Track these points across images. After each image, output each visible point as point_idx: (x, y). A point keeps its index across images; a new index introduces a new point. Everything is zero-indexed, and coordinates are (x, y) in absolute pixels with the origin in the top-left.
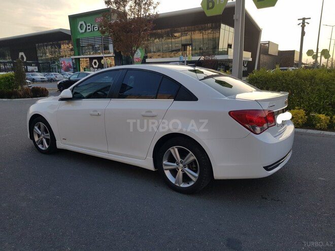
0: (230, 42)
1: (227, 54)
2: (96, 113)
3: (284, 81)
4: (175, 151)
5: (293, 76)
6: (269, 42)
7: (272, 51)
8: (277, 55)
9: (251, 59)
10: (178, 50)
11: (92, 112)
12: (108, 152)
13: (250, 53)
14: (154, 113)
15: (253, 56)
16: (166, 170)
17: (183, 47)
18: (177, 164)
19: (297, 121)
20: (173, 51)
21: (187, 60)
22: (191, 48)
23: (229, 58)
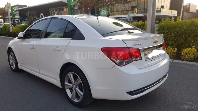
0: (163, 5)
1: (160, 12)
2: (33, 47)
3: (182, 28)
4: (71, 75)
5: (190, 24)
6: (190, 4)
7: (192, 10)
8: (196, 12)
9: (176, 15)
10: (128, 11)
11: (31, 47)
12: (40, 73)
13: (176, 11)
14: (60, 48)
15: (179, 14)
16: (67, 88)
17: (132, 8)
18: (72, 85)
19: (190, 56)
20: (127, 11)
21: (133, 16)
22: (136, 9)
23: (161, 14)
